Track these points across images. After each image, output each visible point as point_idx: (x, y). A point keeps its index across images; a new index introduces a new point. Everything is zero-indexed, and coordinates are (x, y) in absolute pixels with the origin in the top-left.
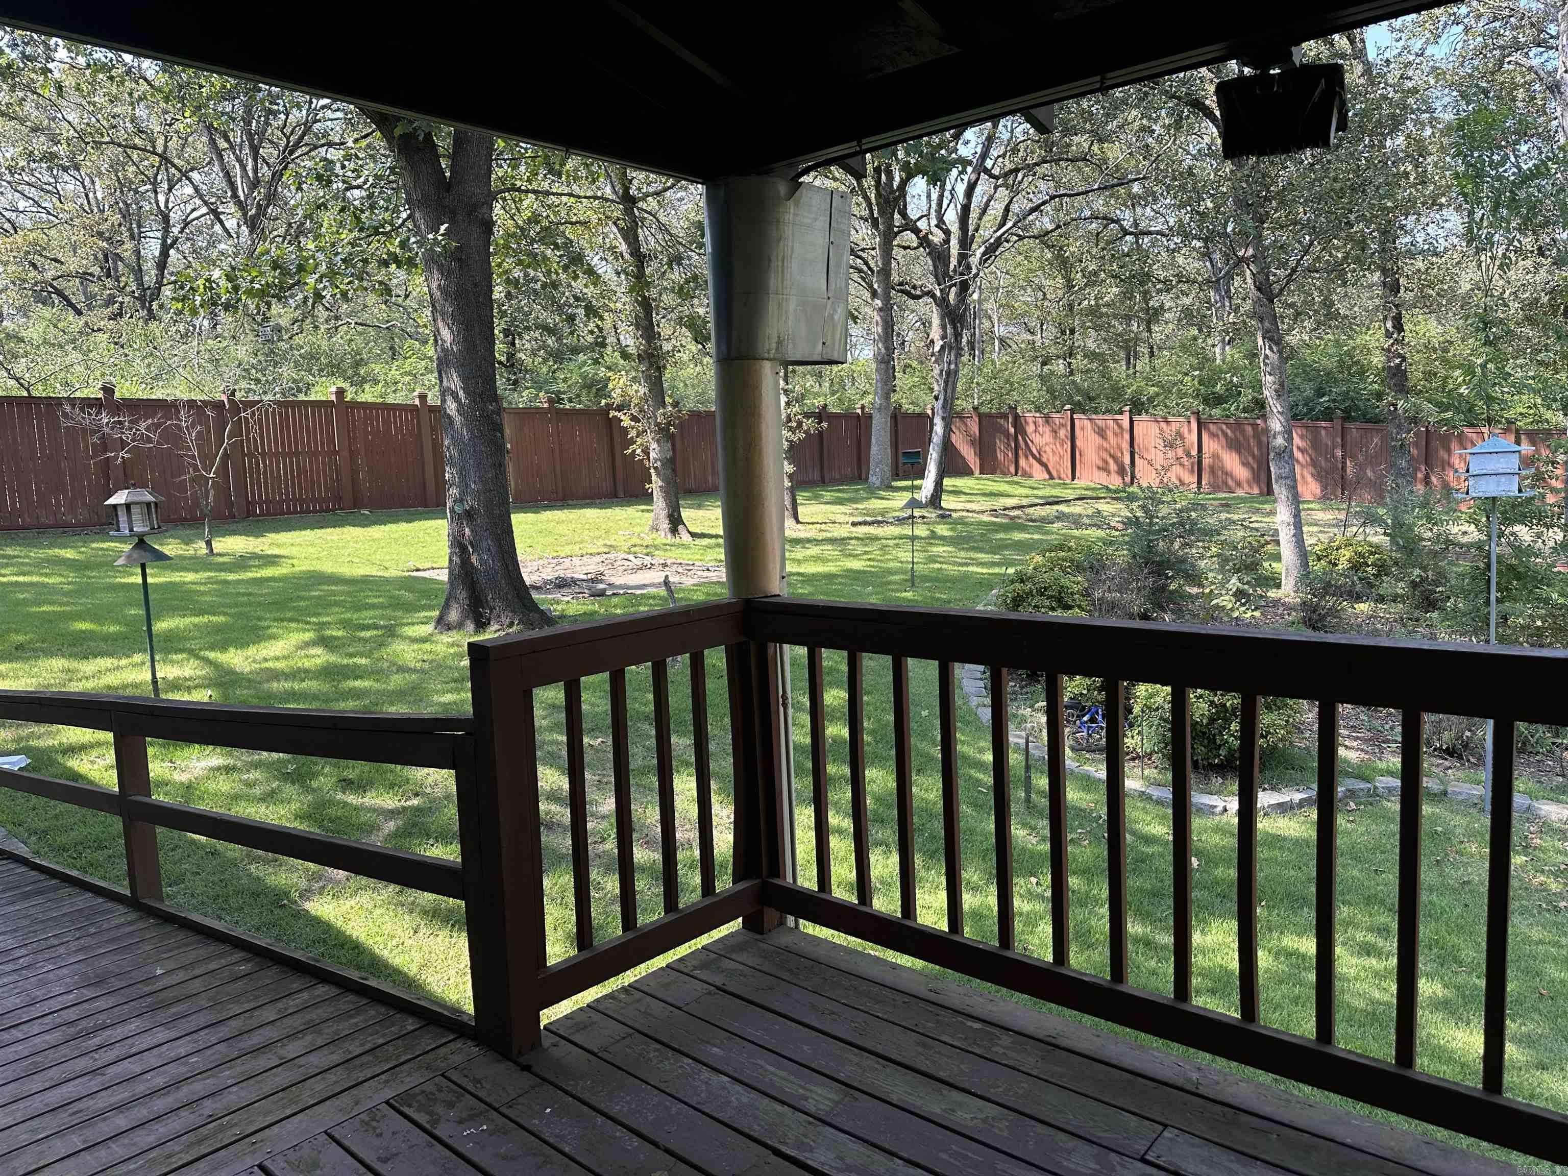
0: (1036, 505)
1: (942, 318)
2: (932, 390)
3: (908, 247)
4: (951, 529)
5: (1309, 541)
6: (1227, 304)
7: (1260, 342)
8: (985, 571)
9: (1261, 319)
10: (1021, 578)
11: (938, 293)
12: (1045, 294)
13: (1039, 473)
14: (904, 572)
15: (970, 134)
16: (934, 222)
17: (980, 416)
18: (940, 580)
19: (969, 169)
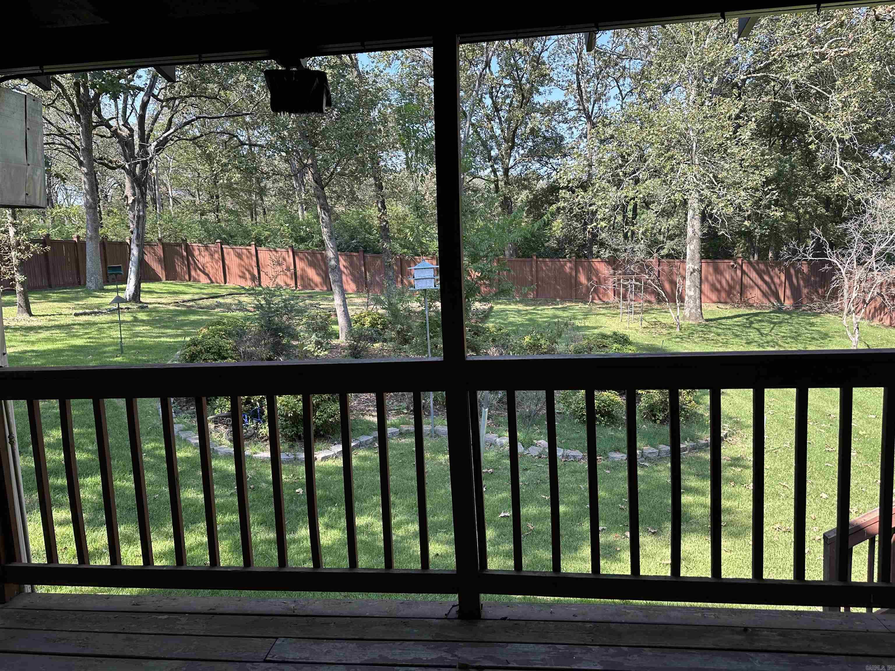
0: (203, 299)
1: (132, 183)
2: (129, 227)
3: (105, 136)
4: (148, 316)
5: (351, 313)
6: (303, 188)
7: (319, 210)
8: (172, 340)
9: (318, 198)
10: (194, 343)
11: (127, 166)
12: (199, 174)
13: (204, 279)
14: (116, 344)
15: (141, 72)
16: (121, 123)
17: (163, 244)
18: (141, 348)
19: (142, 93)
